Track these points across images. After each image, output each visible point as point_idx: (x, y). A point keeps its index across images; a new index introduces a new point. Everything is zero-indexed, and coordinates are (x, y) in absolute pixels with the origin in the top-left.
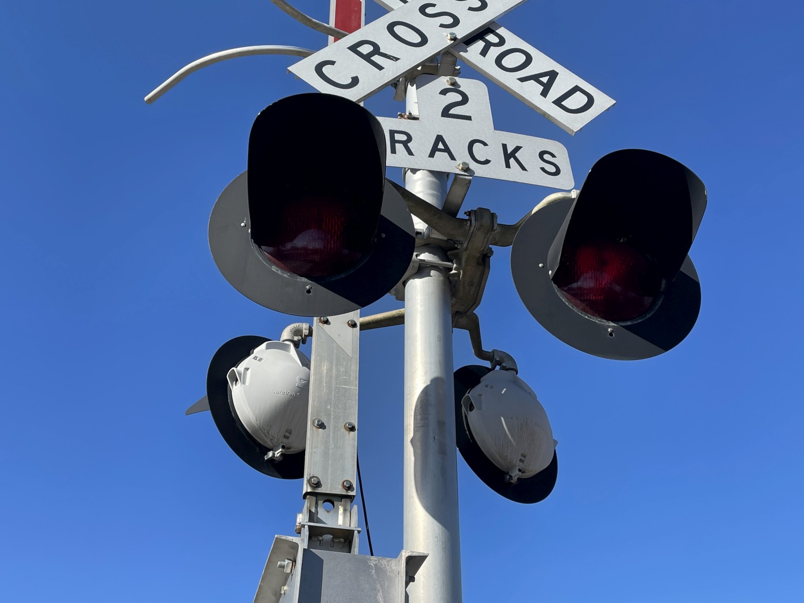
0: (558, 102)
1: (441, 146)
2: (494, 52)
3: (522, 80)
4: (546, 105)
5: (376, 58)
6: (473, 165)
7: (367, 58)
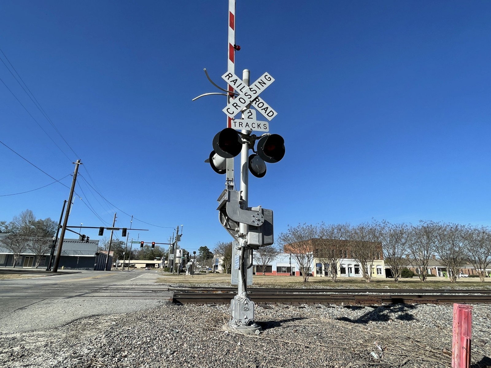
0: (267, 115)
1: (247, 125)
2: (258, 103)
3: (262, 110)
4: (265, 115)
5: (237, 107)
6: (252, 128)
7: (235, 107)
